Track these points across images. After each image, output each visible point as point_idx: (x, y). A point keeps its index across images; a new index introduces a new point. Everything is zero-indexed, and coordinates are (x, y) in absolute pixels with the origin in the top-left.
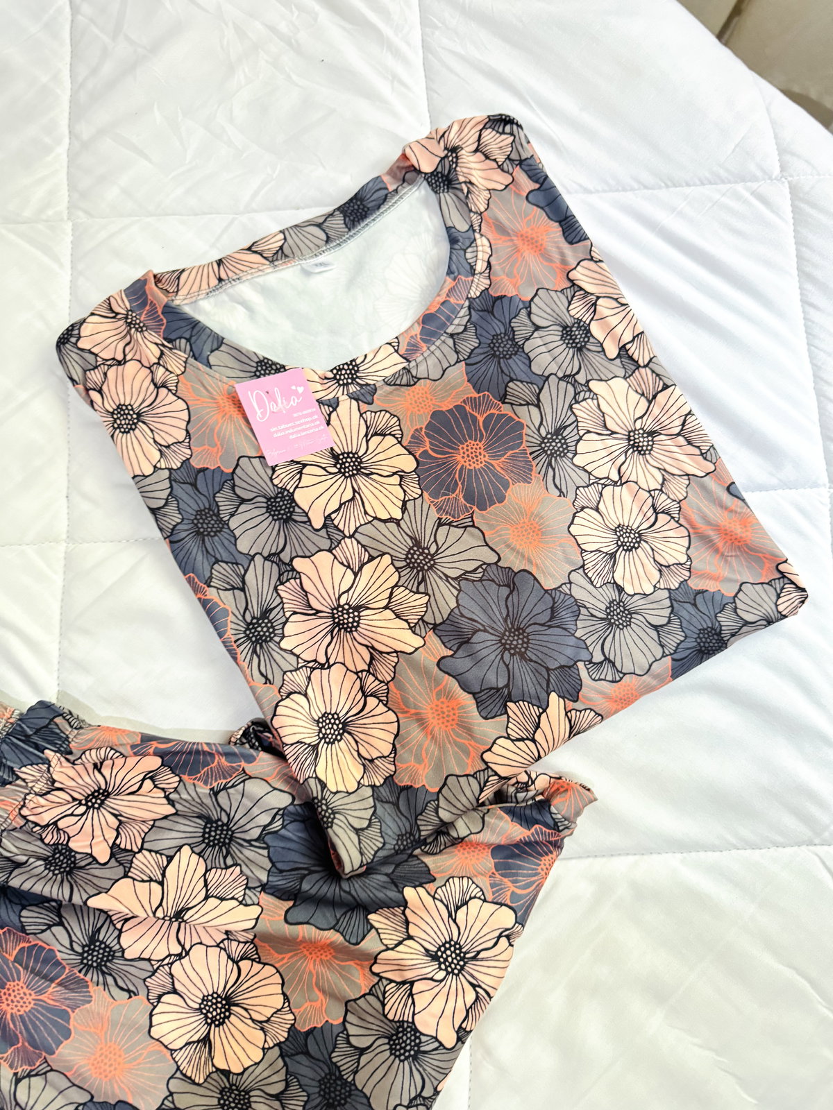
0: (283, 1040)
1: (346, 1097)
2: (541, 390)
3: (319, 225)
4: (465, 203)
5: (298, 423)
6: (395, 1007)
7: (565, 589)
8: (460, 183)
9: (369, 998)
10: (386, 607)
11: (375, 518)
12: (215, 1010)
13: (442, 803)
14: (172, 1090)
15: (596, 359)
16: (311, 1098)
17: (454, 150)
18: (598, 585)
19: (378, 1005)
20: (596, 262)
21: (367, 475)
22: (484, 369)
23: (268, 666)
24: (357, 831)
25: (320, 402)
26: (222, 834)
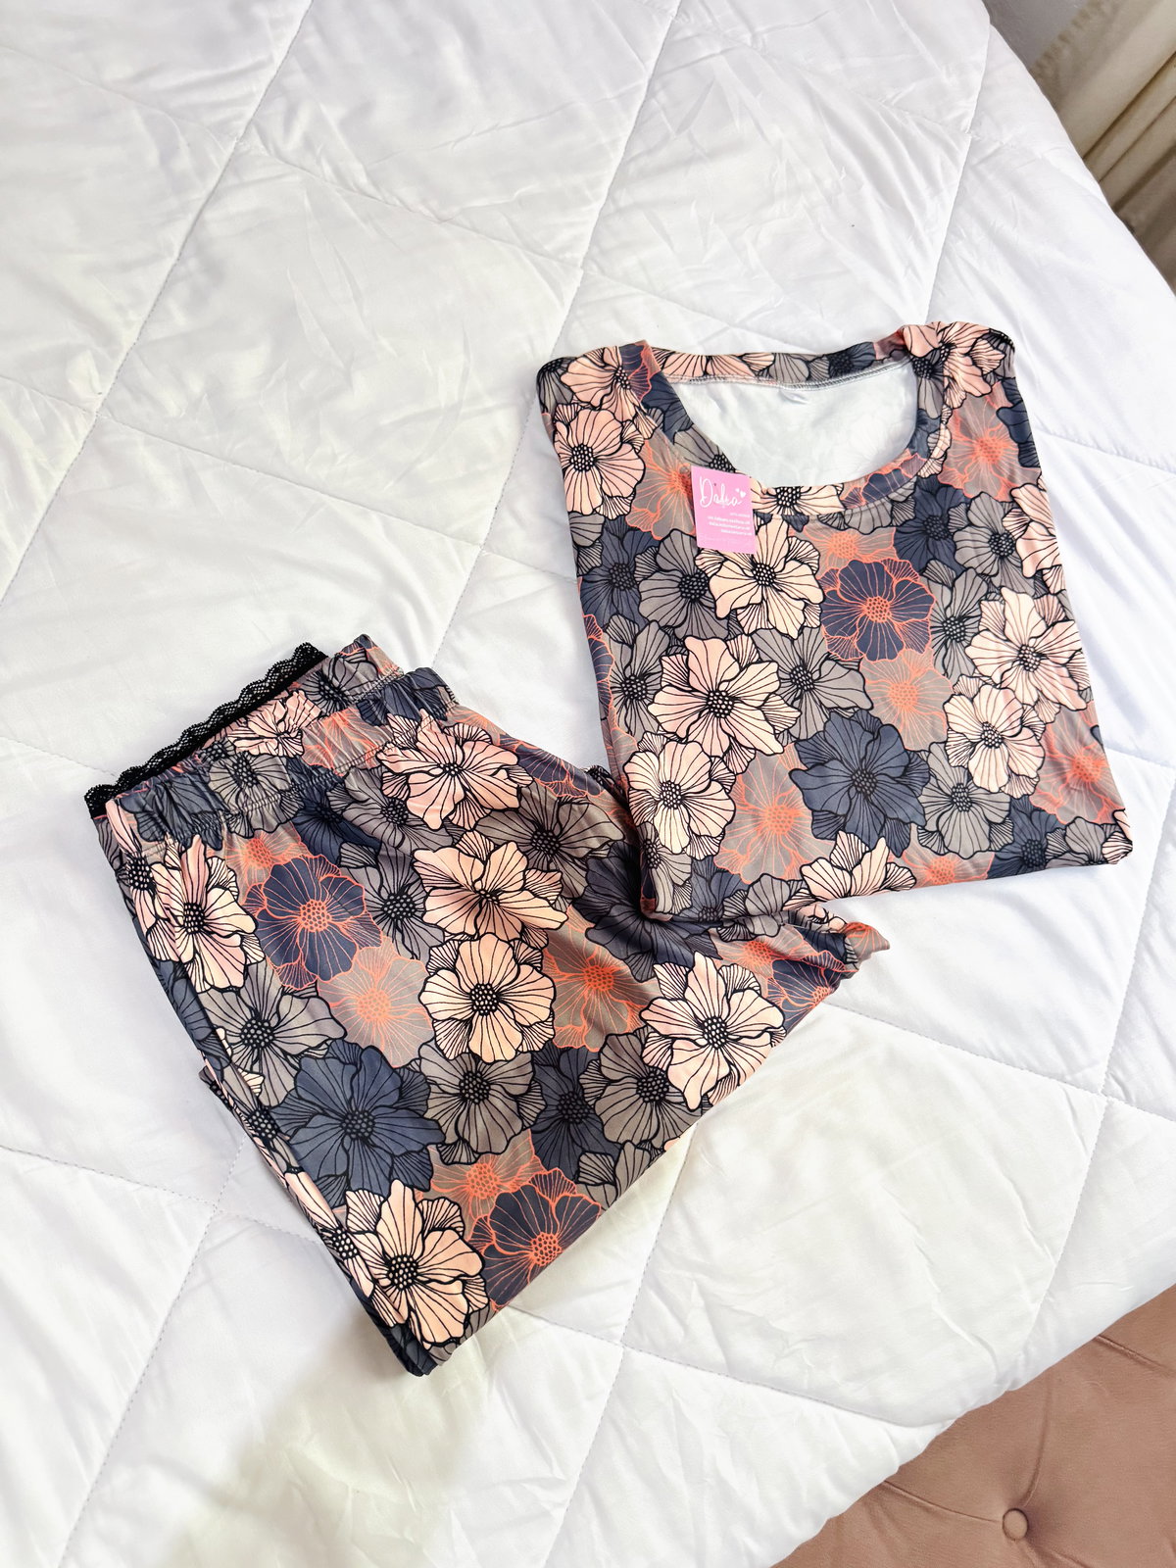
0: (537, 1049)
1: (582, 1117)
2: (958, 577)
3: (807, 363)
4: (942, 394)
5: (732, 521)
6: (653, 1054)
7: (924, 755)
8: (944, 376)
9: (632, 1038)
10: (759, 708)
11: (775, 628)
12: (483, 1000)
13: (751, 894)
14: (422, 1056)
15: (1013, 571)
16: (548, 1109)
17: (949, 346)
18: (953, 765)
19: (638, 1047)
20: (1040, 489)
21: (777, 590)
22: (912, 540)
23: (633, 721)
24: (674, 884)
25: (755, 512)
26: (549, 844)
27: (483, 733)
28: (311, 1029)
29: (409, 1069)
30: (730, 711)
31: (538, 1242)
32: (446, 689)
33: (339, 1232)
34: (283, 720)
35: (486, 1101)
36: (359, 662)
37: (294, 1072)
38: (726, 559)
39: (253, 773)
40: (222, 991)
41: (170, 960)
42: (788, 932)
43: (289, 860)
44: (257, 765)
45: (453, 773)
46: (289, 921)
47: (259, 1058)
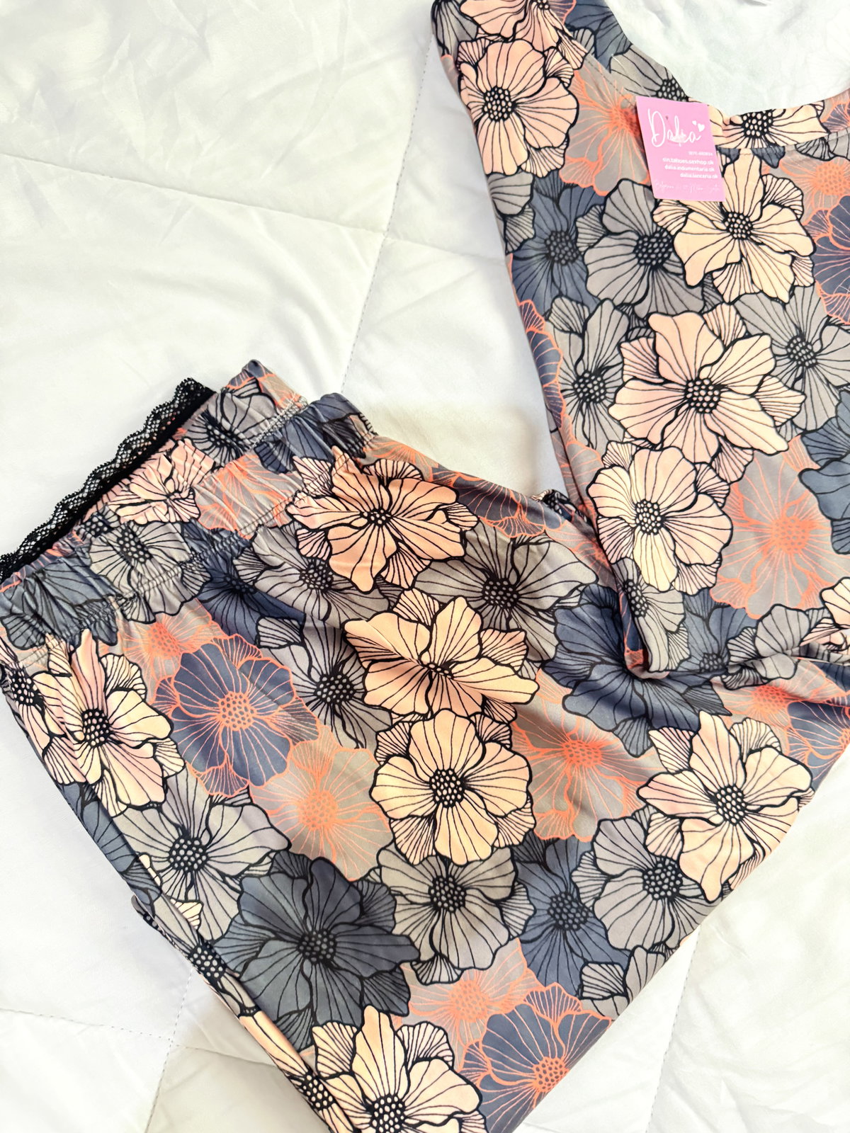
0: (516, 843)
1: (581, 922)
5: (693, 162)
6: (661, 840)
9: (630, 822)
10: (752, 395)
11: (762, 291)
12: (446, 789)
13: (761, 632)
14: (382, 863)
16: (538, 914)
19: (640, 833)
21: (757, 244)
23: (593, 429)
24: (667, 632)
25: (718, 149)
26: (505, 595)
27: (412, 468)
28: (250, 842)
29: (368, 881)
30: (716, 404)
31: (541, 1069)
32: (360, 418)
33: (309, 1078)
34: (170, 477)
35: (462, 908)
36: (250, 396)
37: (236, 896)
38: (691, 211)
39: (143, 546)
40: (141, 809)
41: (75, 782)
42: (806, 671)
43: (198, 647)
44: (146, 536)
45: (380, 522)
46: (208, 720)
47: (193, 883)
